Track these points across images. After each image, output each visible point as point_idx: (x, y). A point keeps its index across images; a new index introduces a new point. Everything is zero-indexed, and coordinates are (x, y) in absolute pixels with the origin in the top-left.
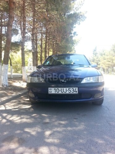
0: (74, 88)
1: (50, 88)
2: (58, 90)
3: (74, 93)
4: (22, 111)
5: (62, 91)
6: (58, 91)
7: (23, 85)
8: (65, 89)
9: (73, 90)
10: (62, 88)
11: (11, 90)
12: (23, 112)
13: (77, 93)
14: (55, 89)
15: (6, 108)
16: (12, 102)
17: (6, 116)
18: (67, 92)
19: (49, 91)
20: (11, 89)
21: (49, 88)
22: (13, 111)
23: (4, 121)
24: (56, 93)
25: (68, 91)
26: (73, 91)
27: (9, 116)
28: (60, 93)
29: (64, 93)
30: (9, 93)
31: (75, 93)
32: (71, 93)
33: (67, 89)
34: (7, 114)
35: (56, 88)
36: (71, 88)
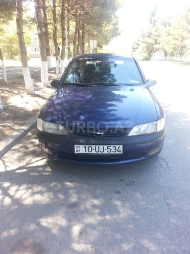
0: (117, 146)
1: (77, 146)
2: (90, 148)
3: (117, 152)
4: (33, 174)
5: (97, 150)
6: (90, 150)
7: (28, 103)
8: (101, 147)
9: (115, 149)
10: (97, 146)
11: (8, 118)
12: (35, 176)
13: (121, 152)
14: (85, 147)
15: (6, 167)
16: (14, 150)
17: (8, 188)
18: (106, 152)
19: (76, 149)
20: (8, 116)
21: (75, 146)
22: (19, 173)
23: (7, 201)
24: (87, 152)
25: (107, 150)
26: (115, 151)
27: (14, 188)
28: (94, 152)
29: (100, 153)
30: (7, 128)
31: (119, 153)
32: (112, 152)
33: (106, 147)
34: (10, 182)
35: (87, 146)
36: (112, 146)
